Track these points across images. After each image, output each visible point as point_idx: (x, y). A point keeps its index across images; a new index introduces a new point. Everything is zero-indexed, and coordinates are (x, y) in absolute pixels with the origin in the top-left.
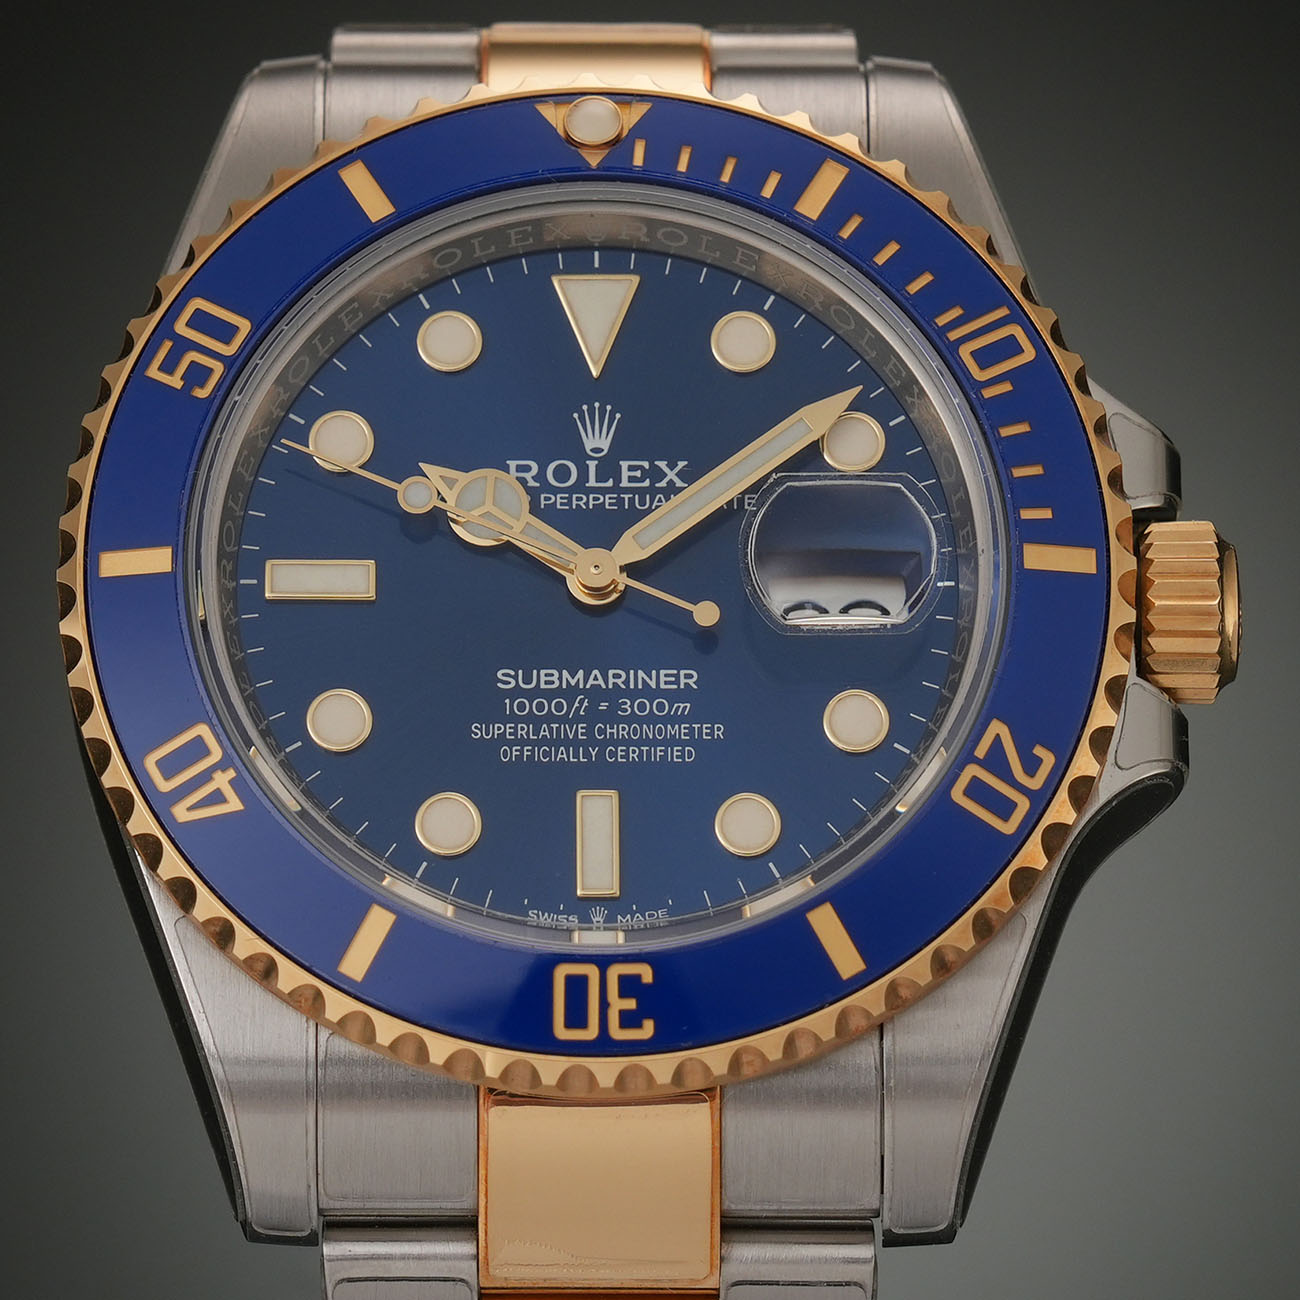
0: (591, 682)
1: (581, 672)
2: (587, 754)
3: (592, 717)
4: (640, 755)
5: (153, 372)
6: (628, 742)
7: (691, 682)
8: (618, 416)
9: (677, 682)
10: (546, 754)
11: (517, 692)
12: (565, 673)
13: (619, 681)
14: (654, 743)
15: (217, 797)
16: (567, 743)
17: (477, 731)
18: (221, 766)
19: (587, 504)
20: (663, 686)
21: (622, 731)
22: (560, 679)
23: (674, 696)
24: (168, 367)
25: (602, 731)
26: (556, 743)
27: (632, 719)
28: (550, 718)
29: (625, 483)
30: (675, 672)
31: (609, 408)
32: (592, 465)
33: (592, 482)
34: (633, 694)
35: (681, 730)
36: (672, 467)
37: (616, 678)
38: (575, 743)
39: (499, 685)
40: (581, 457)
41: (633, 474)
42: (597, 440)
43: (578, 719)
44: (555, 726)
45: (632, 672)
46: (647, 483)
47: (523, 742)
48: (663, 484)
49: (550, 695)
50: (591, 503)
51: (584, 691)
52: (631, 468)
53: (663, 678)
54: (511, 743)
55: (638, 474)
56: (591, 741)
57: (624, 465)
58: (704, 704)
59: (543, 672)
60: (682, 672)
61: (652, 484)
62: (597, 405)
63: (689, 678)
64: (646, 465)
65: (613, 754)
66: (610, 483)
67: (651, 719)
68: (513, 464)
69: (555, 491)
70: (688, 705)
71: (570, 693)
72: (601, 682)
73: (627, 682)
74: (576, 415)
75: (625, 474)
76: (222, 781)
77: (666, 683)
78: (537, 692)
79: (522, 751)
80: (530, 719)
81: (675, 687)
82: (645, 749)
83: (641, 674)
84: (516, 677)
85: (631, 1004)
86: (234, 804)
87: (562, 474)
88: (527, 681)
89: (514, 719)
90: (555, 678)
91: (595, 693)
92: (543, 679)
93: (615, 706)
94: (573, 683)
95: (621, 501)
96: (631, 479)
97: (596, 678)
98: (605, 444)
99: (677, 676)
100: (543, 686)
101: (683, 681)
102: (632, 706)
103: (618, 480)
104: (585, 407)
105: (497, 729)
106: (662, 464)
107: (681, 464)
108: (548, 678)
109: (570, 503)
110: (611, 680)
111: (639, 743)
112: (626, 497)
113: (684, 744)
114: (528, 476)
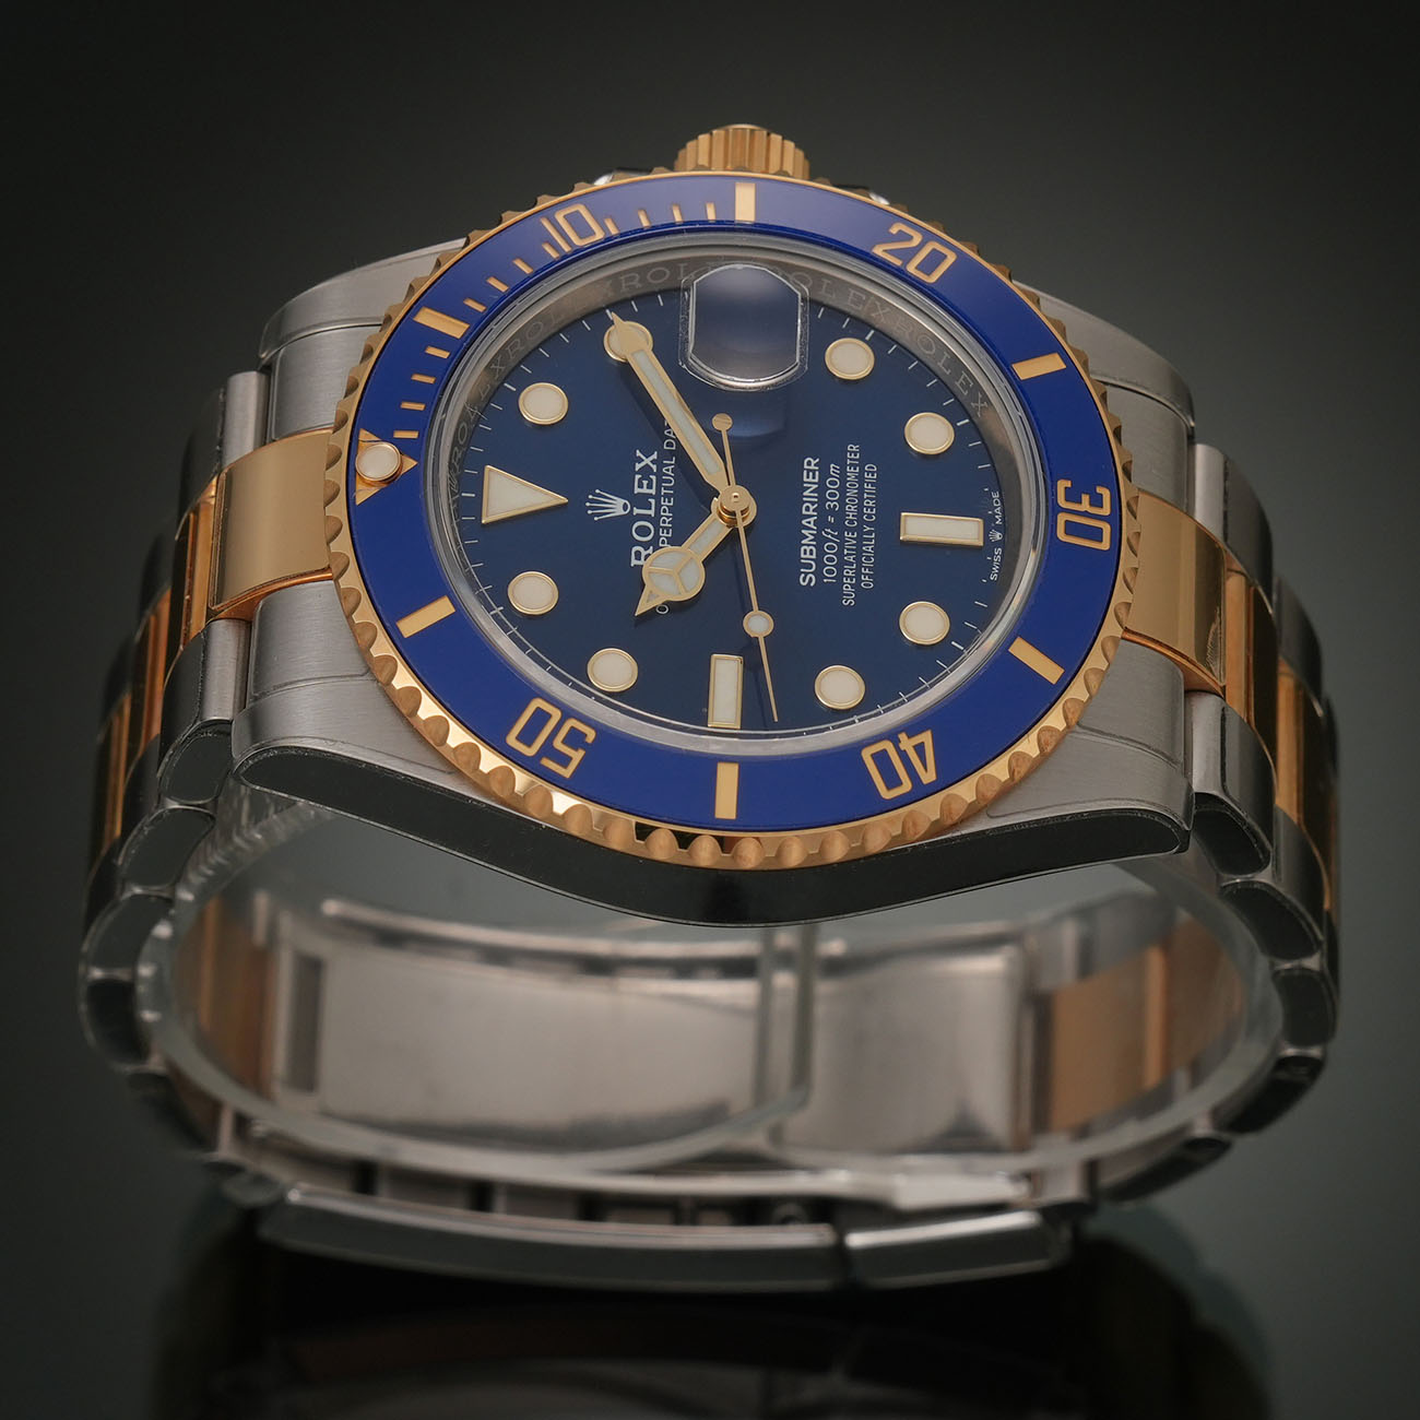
0: (812, 526)
1: (803, 531)
2: (869, 533)
3: (839, 527)
4: (872, 499)
5: (567, 773)
6: (860, 507)
7: (813, 462)
8: (597, 491)
9: (814, 471)
10: (868, 558)
11: (818, 573)
12: (803, 542)
13: (812, 508)
14: (861, 491)
15: (920, 749)
16: (859, 545)
17: (848, 601)
18: (896, 743)
19: (668, 517)
20: (816, 480)
21: (851, 510)
22: (809, 545)
23: (825, 474)
24: (564, 760)
25: (851, 522)
26: (859, 552)
27: (842, 502)
28: (840, 554)
29: (653, 491)
30: (805, 472)
31: (590, 497)
32: (636, 511)
33: (652, 512)
34: (822, 500)
35: (852, 473)
36: (641, 460)
37: (809, 509)
38: (860, 540)
39: (812, 584)
40: (631, 518)
41: (645, 486)
42: (617, 506)
43: (841, 536)
44: (846, 552)
45: (805, 499)
46: (653, 478)
47: (858, 574)
48: (654, 467)
49: (821, 553)
50: (667, 514)
51: (819, 531)
52: (641, 486)
53: (811, 481)
54: (859, 581)
55: (645, 482)
56: (859, 529)
57: (637, 490)
58: (831, 455)
59: (803, 556)
60: (806, 467)
61: (654, 474)
62: (588, 504)
63: (811, 463)
64: (638, 477)
65: (869, 516)
66: (653, 501)
67: (843, 490)
68: (634, 562)
69: (657, 536)
70: (832, 465)
71: (820, 540)
72: (812, 520)
73: (813, 503)
74: (596, 519)
75: (645, 490)
76: (907, 744)
77: (814, 478)
78: (819, 561)
79: (865, 575)
80: (840, 566)
81: (817, 473)
82: (866, 495)
83: (805, 494)
84: (806, 574)
85: (1085, 498)
86: (926, 738)
87: (643, 531)
88: (810, 566)
89: (840, 576)
90: (808, 549)
91: (821, 523)
92: (808, 556)
93: (832, 511)
94: (812, 537)
95: (666, 495)
96: (650, 487)
97: (809, 522)
98: (620, 502)
99: (809, 471)
100: (814, 557)
101: (812, 467)
102: (832, 501)
103: (650, 496)
104: (590, 512)
105: (847, 588)
106: (638, 466)
107: (638, 453)
108: (807, 552)
109: (668, 529)
110: (811, 513)
111: (861, 499)
112: (663, 491)
113: (862, 471)
114: (644, 553)
